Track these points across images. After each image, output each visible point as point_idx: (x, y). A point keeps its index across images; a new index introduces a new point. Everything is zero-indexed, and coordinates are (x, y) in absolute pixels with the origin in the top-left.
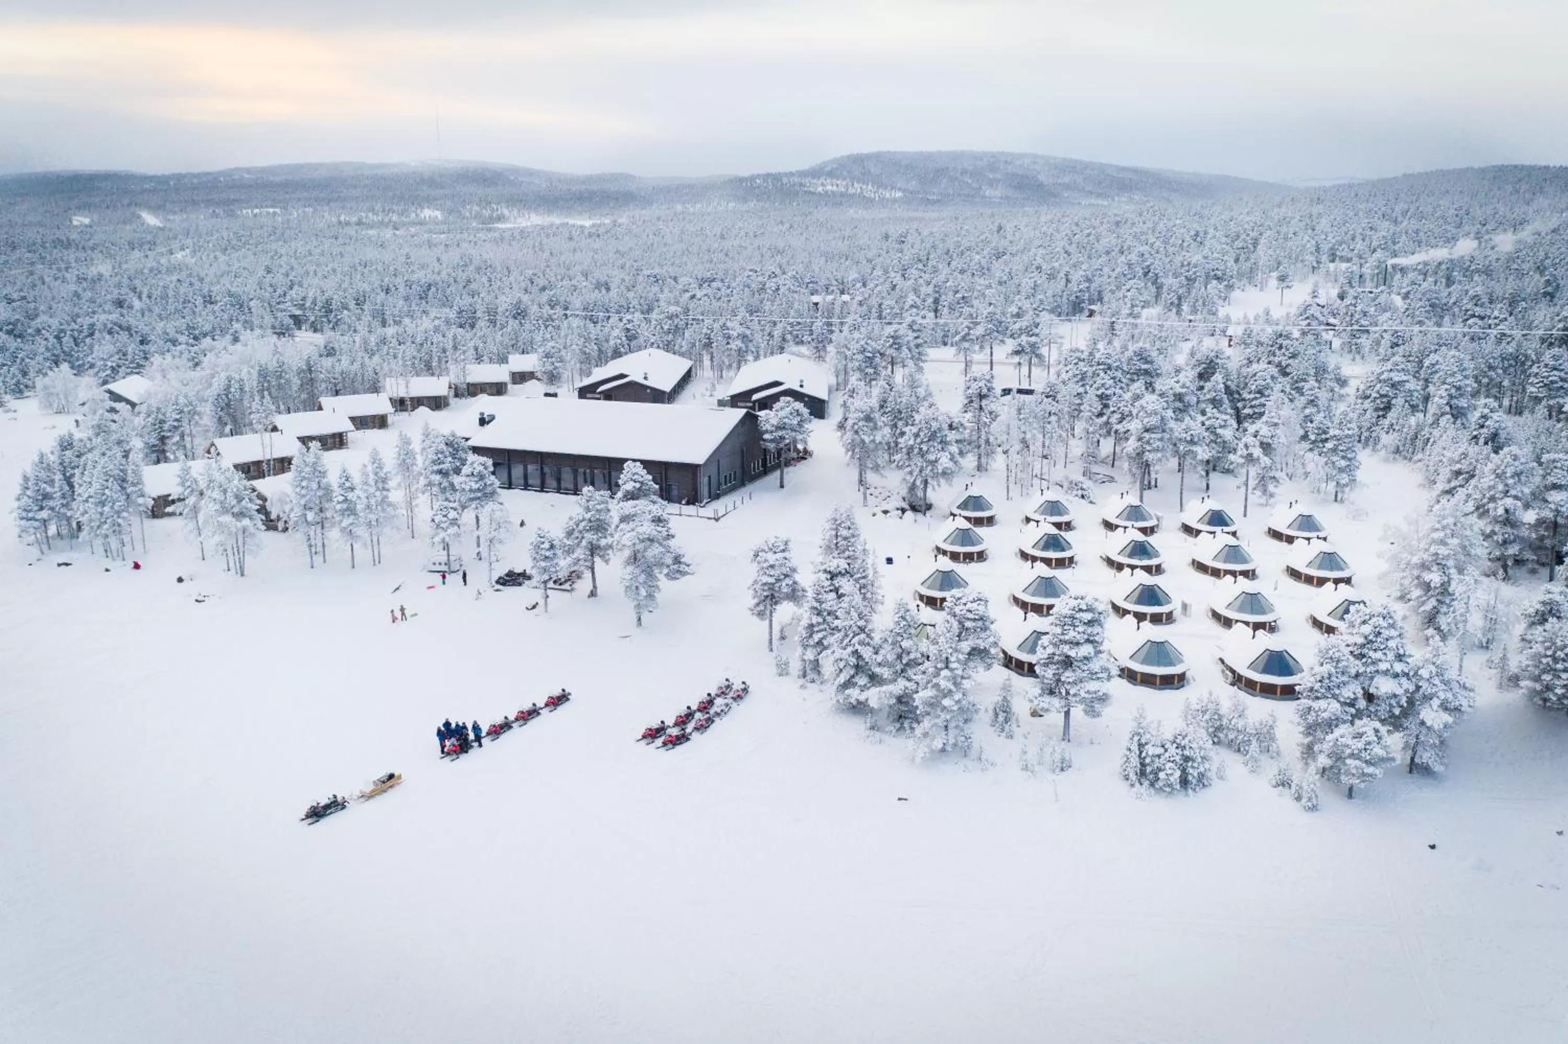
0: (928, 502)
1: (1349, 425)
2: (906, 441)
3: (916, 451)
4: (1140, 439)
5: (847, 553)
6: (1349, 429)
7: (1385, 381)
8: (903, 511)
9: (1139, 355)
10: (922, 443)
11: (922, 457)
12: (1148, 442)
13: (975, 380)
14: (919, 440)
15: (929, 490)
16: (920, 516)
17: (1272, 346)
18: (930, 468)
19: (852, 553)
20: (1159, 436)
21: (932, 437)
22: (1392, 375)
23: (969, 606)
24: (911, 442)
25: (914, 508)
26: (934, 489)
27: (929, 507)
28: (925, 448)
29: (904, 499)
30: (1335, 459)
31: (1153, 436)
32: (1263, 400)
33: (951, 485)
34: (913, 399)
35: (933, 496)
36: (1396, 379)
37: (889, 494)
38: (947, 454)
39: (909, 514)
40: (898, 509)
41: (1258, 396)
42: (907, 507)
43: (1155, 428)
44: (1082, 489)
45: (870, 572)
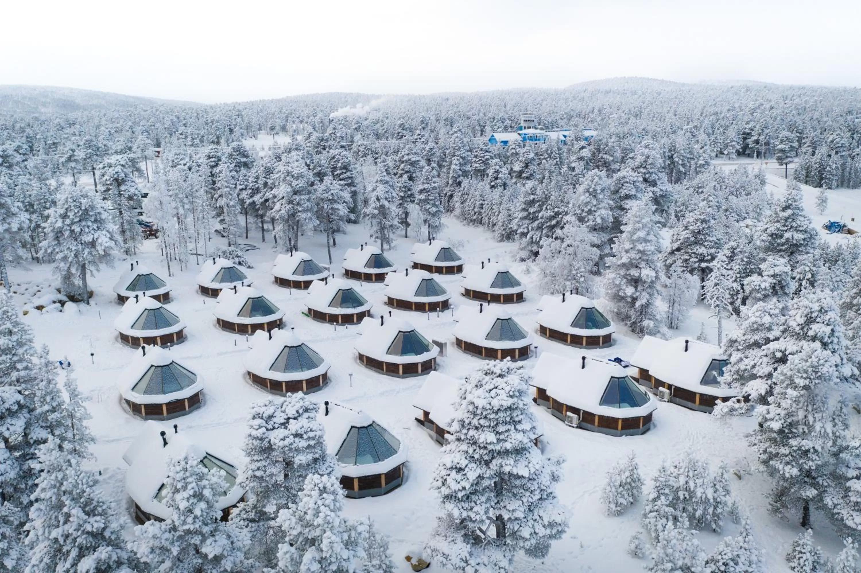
0: (89, 290)
1: (434, 180)
2: (52, 225)
3: (67, 234)
4: (290, 202)
5: (14, 375)
6: (434, 183)
7: (406, 161)
8: (62, 303)
9: (237, 151)
10: (73, 223)
11: (76, 240)
12: (298, 204)
13: (110, 166)
14: (68, 221)
15: (88, 275)
16: (83, 306)
17: (317, 147)
18: (87, 251)
19: (23, 373)
20: (307, 197)
21: (85, 215)
22: (410, 157)
23: (293, 426)
24: (59, 224)
25: (73, 299)
26: (92, 275)
27: (91, 294)
28: (77, 229)
29: (59, 291)
30: (428, 207)
31: (303, 197)
32: (348, 174)
33: (113, 267)
34: (44, 189)
35: (92, 283)
36: (414, 159)
37: (39, 288)
38: (104, 232)
39: (70, 305)
40: (54, 302)
41: (344, 171)
42: (65, 298)
43: (302, 191)
44: (237, 256)
45: (65, 396)
